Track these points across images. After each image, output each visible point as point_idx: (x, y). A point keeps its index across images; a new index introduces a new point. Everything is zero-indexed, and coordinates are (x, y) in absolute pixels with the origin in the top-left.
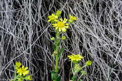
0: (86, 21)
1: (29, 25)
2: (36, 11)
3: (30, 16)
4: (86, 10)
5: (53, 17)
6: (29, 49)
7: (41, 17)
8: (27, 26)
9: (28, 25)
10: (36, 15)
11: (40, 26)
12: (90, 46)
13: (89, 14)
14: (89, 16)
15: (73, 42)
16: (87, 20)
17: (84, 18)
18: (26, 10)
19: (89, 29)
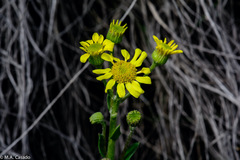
0: (201, 48)
1: (20, 62)
2: (42, 15)
3: (23, 34)
4: (202, 12)
5: (96, 45)
6: (20, 143)
7: (58, 36)
8: (12, 67)
9: (15, 64)
10: (41, 28)
11: (54, 64)
12: (215, 130)
13: (213, 24)
14: (212, 32)
15: (161, 114)
16: (205, 46)
17: (195, 39)
18: (8, 13)
19: (211, 75)
